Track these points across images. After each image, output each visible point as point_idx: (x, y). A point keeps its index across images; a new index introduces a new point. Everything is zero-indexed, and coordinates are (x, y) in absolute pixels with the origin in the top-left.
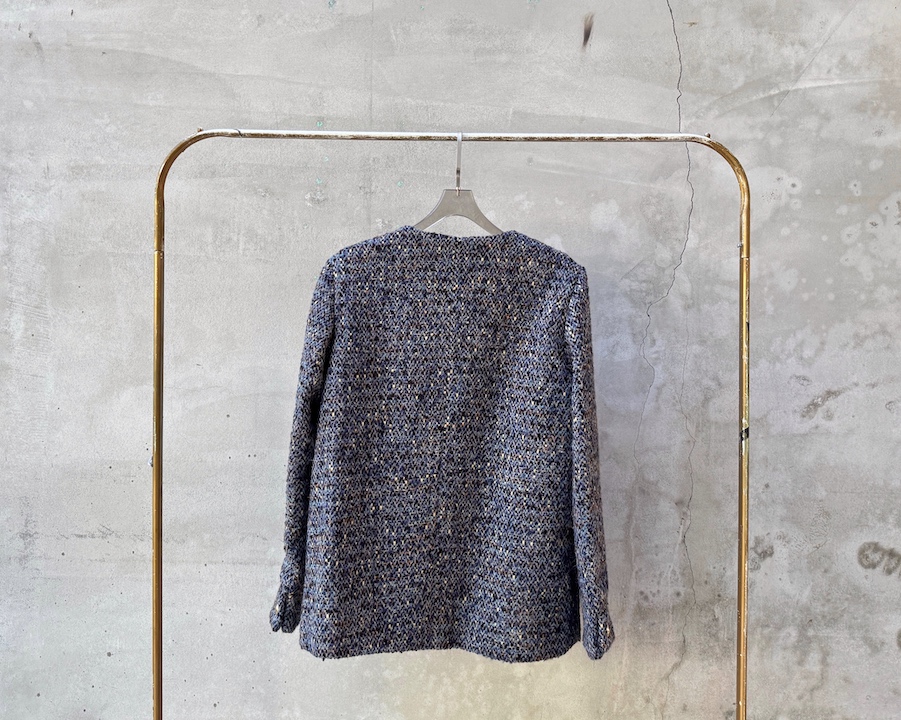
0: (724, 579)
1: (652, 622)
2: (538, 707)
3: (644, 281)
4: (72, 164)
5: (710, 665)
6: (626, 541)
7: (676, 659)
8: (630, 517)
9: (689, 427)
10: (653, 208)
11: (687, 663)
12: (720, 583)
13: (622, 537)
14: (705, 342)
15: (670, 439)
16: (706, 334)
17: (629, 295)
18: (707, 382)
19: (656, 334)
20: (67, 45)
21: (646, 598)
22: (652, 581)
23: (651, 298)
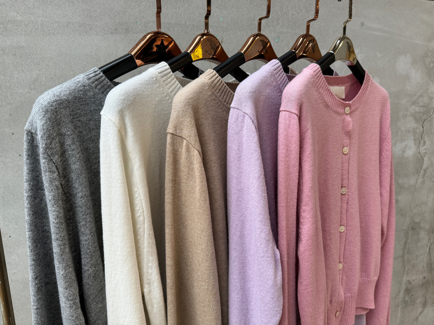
1: (412, 294)
3: (422, 106)
6: (403, 256)
7: (421, 309)
10: (429, 59)
11: (426, 310)
17: (414, 115)
19: (426, 139)
21: (410, 283)
22: (414, 274)
23: (425, 117)
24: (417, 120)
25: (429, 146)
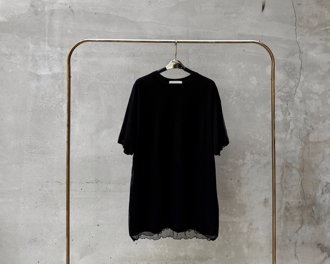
0: (316, 197)
1: (291, 212)
2: (251, 243)
3: (286, 93)
4: (85, 52)
5: (312, 227)
6: (281, 184)
7: (300, 226)
8: (282, 175)
9: (303, 144)
10: (288, 67)
11: (304, 227)
12: (314, 198)
13: (280, 182)
14: (307, 114)
15: (296, 148)
16: (308, 111)
17: (280, 97)
18: (308, 128)
19: (290, 111)
20: (82, 11)
21: (289, 204)
22: (291, 198)
23: (288, 99)
24: (282, 100)
25: (293, 116)
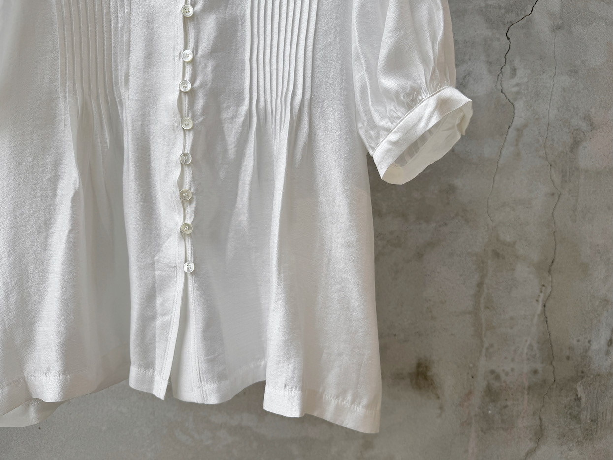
0: (590, 353)
1: (504, 404)
6: (475, 313)
8: (480, 285)
9: (555, 177)
11: (543, 449)
12: (584, 358)
15: (531, 191)
16: (578, 62)
17: (484, 12)
18: (577, 122)
19: (517, 63)
21: (498, 378)
22: (506, 358)
24: (491, 23)
25: (526, 80)
